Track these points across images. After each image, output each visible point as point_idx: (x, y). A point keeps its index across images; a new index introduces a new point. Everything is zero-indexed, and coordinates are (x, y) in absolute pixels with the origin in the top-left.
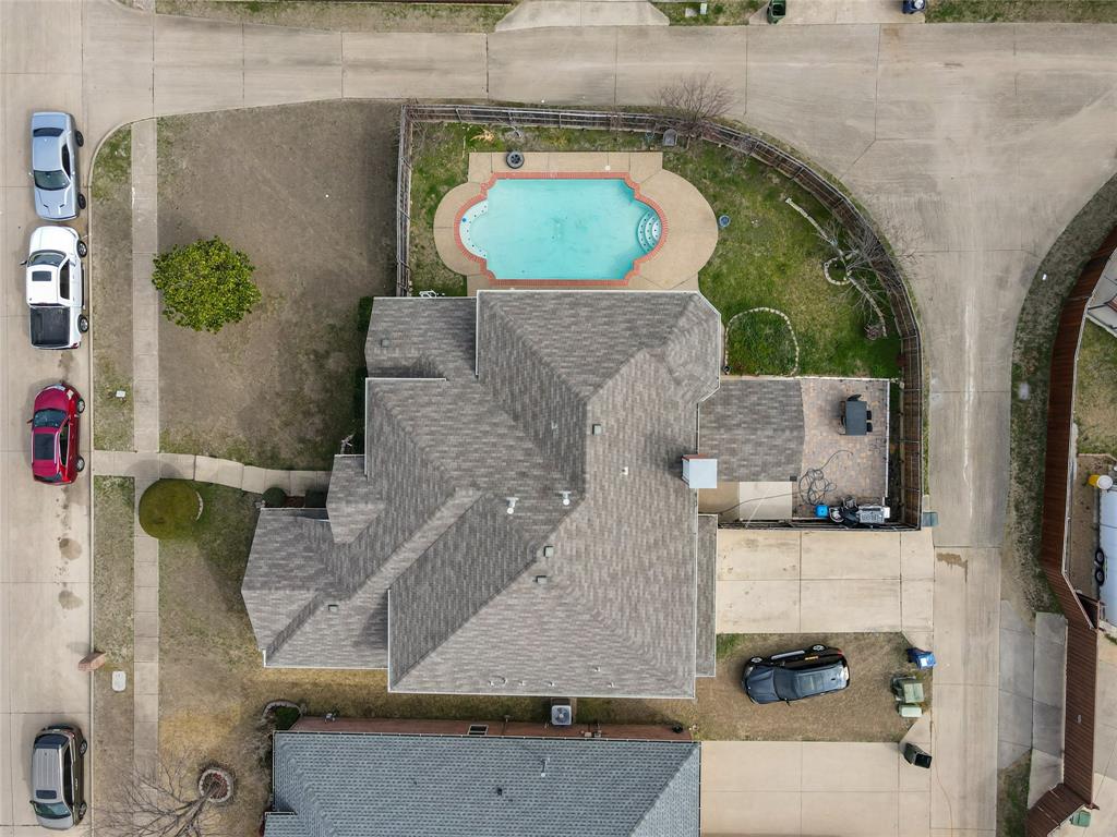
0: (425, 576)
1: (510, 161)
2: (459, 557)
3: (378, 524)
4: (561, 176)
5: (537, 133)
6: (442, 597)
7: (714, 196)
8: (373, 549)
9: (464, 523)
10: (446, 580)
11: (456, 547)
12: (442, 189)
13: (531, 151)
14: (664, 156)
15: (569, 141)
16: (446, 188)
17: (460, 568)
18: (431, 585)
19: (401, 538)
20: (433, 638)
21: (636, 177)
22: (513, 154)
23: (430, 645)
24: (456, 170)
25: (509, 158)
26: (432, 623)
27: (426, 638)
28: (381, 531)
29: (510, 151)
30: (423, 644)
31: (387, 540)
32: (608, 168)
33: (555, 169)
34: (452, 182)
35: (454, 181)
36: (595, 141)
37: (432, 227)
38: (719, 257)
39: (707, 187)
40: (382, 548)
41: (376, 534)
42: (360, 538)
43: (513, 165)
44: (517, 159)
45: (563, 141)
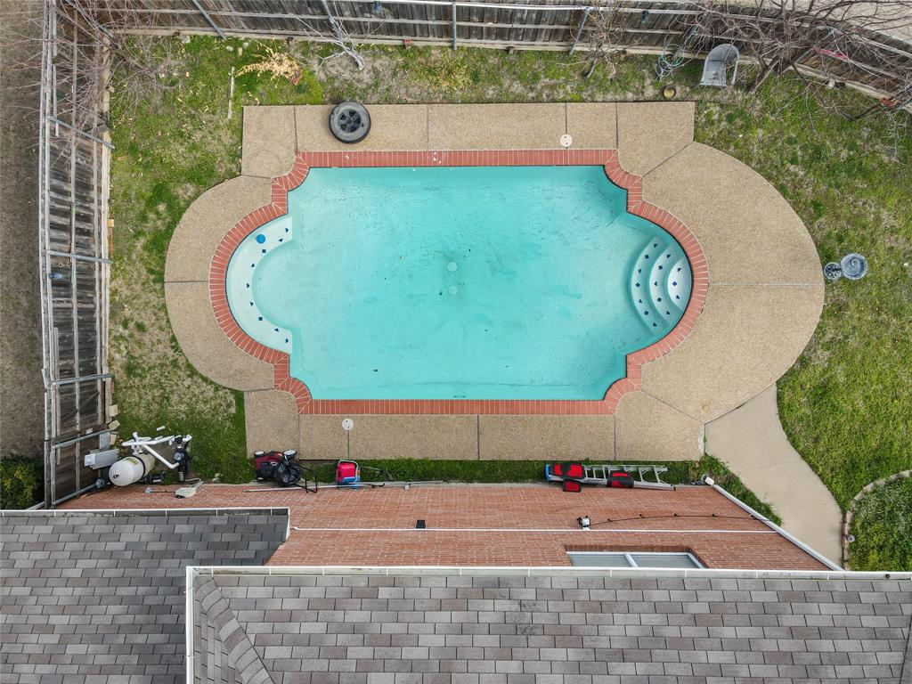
1: (336, 127)
4: (457, 160)
5: (400, 60)
7: (816, 205)
12: (184, 190)
13: (388, 101)
14: (698, 112)
15: (475, 77)
16: (191, 189)
21: (633, 161)
22: (344, 108)
24: (213, 146)
25: (336, 117)
29: (338, 101)
32: (566, 141)
33: (443, 143)
34: (204, 176)
35: (211, 173)
36: (535, 78)
37: (160, 279)
38: (827, 346)
39: (797, 184)
43: (344, 135)
44: (353, 122)
45: (461, 78)
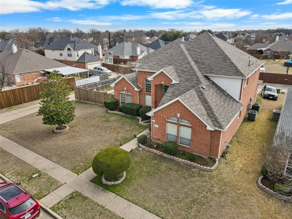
0: (202, 61)
2: (199, 51)
3: (178, 69)
6: (211, 56)
8: (185, 72)
9: (189, 49)
10: (206, 55)
11: (196, 52)
17: (203, 51)
18: (206, 60)
19: (186, 61)
20: (226, 60)
23: (228, 61)
26: (220, 60)
27: (225, 62)
28: (181, 68)
30: (227, 63)
31: (185, 66)
40: (187, 68)
41: (181, 70)
42: (179, 76)
